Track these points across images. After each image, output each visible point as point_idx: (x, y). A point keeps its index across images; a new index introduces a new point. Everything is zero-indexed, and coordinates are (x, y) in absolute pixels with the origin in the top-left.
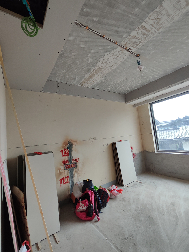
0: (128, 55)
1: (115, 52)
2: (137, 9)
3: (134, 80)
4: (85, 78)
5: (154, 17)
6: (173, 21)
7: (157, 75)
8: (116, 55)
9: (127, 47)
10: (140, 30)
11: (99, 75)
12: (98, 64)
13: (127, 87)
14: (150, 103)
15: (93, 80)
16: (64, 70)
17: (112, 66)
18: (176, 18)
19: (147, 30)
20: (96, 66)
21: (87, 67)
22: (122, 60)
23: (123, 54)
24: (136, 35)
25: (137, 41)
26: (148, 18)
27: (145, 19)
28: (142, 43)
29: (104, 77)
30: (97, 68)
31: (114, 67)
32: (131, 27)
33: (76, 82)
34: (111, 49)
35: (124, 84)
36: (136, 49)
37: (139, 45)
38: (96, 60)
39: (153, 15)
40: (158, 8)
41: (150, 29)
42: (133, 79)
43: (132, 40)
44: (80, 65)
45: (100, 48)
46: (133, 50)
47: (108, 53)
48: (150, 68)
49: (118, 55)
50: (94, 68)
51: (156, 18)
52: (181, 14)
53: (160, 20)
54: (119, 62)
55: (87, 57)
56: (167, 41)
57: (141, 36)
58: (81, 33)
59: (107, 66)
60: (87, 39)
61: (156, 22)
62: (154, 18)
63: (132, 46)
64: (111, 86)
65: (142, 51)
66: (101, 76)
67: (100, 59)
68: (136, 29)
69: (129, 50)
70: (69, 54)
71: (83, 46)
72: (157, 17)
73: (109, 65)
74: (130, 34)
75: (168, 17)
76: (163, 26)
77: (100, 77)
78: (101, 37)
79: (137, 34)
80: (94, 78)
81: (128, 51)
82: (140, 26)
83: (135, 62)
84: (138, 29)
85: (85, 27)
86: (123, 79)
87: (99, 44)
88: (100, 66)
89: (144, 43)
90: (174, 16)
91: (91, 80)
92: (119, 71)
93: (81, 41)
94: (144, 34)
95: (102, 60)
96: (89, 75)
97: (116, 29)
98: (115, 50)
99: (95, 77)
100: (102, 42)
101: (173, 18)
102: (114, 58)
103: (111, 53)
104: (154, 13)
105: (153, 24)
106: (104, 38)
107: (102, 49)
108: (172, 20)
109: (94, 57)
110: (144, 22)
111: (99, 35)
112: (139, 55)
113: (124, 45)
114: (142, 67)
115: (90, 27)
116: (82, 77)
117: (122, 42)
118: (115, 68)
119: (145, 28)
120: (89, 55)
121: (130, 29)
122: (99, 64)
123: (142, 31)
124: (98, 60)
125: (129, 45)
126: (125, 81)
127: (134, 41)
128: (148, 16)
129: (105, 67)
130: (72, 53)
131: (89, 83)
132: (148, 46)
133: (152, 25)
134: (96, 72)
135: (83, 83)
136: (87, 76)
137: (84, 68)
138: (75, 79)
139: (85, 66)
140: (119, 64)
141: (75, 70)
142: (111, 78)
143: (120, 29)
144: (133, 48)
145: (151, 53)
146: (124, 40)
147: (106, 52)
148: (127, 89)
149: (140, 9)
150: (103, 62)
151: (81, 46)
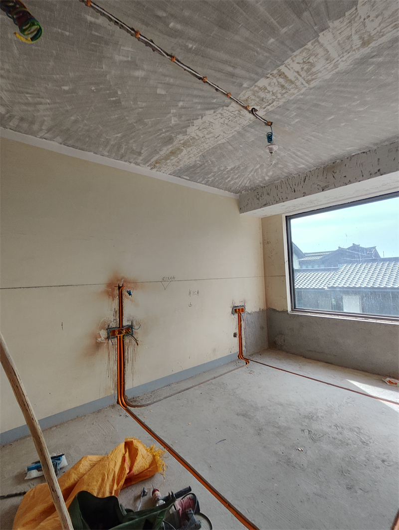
0: (250, 120)
1: (225, 111)
2: (272, 40)
3: (259, 168)
4: (162, 153)
5: (303, 59)
6: (337, 70)
7: (304, 164)
8: (227, 118)
9: (250, 105)
10: (275, 77)
11: (191, 152)
12: (189, 130)
13: (245, 181)
14: (286, 216)
15: (177, 159)
16: (117, 134)
17: (218, 138)
18: (342, 66)
19: (289, 80)
20: (185, 133)
21: (168, 134)
22: (238, 128)
23: (241, 116)
24: (267, 85)
25: (269, 96)
26: (292, 59)
27: (286, 60)
28: (278, 102)
29: (200, 156)
30: (188, 138)
31: (222, 140)
32: (260, 71)
33: (142, 160)
34: (218, 106)
35: (239, 174)
36: (266, 111)
37: (272, 105)
38: (187, 122)
39: (301, 54)
40: (310, 44)
41: (293, 79)
42: (258, 166)
43: (259, 94)
44: (152, 127)
45: (197, 101)
46: (261, 113)
47: (213, 111)
48: (291, 149)
49: (232, 118)
50: (180, 137)
51: (305, 60)
52: (351, 61)
53: (312, 64)
54: (233, 131)
55: (169, 113)
56: (323, 104)
57: (276, 89)
58: (161, 66)
59: (207, 136)
60: (172, 80)
61: (305, 68)
62: (302, 61)
63: (259, 105)
64: (214, 176)
65: (277, 117)
66: (194, 153)
67: (195, 121)
68: (268, 76)
69: (253, 111)
70: (131, 102)
71: (163, 92)
72: (308, 59)
73: (211, 135)
74: (256, 82)
75: (328, 62)
76: (318, 77)
77: (191, 155)
78: (201, 80)
79: (270, 84)
80: (180, 156)
81: (250, 112)
82: (275, 72)
83: (262, 135)
84: (271, 77)
85: (168, 57)
86: (237, 165)
87: (195, 92)
88: (193, 135)
89: (281, 103)
90: (338, 61)
91: (174, 159)
92: (230, 147)
93: (158, 83)
94: (283, 86)
95: (198, 122)
96: (171, 149)
97: (230, 69)
98: (225, 108)
99: (183, 154)
100: (202, 90)
101: (336, 66)
102: (223, 122)
103: (217, 112)
104: (302, 51)
105: (300, 71)
106: (206, 84)
107: (199, 103)
108: (333, 68)
109: (183, 116)
110: (284, 65)
111: (197, 76)
112: (272, 123)
113: (244, 101)
114: (275, 148)
115: (179, 59)
116: (156, 152)
117: (241, 95)
118: (224, 141)
119: (286, 76)
120: (172, 111)
121: (257, 74)
122: (192, 131)
123: (278, 80)
124: (190, 122)
125: (253, 103)
126: (242, 168)
127: (262, 96)
128: (291, 56)
129: (204, 138)
130: (139, 103)
131: (168, 164)
132: (288, 110)
133: (298, 72)
134: (185, 144)
135: (156, 163)
136: (165, 151)
137: (161, 134)
138: (140, 154)
139: (164, 130)
140: (231, 135)
141: (142, 137)
142: (214, 160)
143: (238, 71)
144: (261, 110)
145: (294, 122)
146: (244, 92)
147: (208, 109)
148: (243, 184)
149: (277, 40)
150: (201, 128)
151: (159, 91)
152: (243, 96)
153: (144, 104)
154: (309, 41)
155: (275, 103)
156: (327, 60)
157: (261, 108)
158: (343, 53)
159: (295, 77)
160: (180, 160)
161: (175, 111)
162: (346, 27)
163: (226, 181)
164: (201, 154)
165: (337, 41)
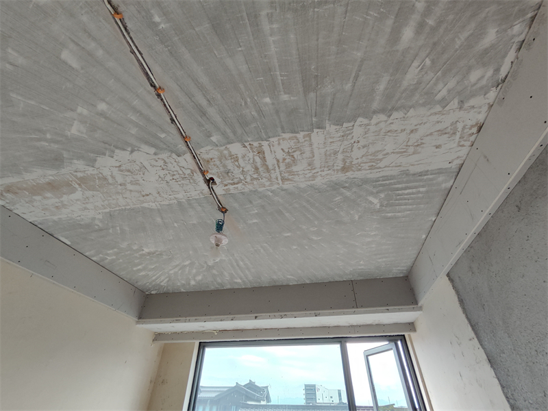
0: (201, 193)
1: (173, 161)
2: (268, 100)
4: (28, 176)
5: (289, 148)
6: (312, 182)
8: (171, 173)
9: (209, 171)
11: (91, 200)
12: (101, 161)
13: (162, 278)
14: (200, 343)
15: (57, 200)
17: (146, 197)
18: (319, 181)
19: (265, 165)
22: (181, 196)
23: (191, 181)
25: (237, 173)
26: (278, 140)
27: (273, 137)
28: (243, 187)
29: (106, 213)
30: (93, 173)
31: (151, 204)
32: (239, 130)
34: (165, 146)
35: (158, 265)
36: (225, 190)
37: (236, 186)
38: (103, 145)
39: (289, 141)
40: (302, 134)
41: (270, 167)
42: (187, 263)
43: (227, 162)
45: (133, 118)
46: (219, 189)
47: (153, 150)
49: (178, 176)
51: (290, 151)
53: (294, 161)
54: (172, 197)
55: (72, 110)
56: (287, 215)
57: (248, 168)
58: (88, 12)
59: (129, 187)
61: (287, 161)
62: (287, 150)
63: (222, 177)
65: (236, 205)
66: (96, 204)
67: (117, 151)
68: (246, 144)
69: (210, 182)
71: (74, 64)
72: (294, 151)
73: (137, 188)
75: (309, 168)
76: (295, 180)
77: (90, 206)
78: (153, 89)
80: (65, 198)
81: (205, 182)
82: (256, 144)
83: (209, 222)
86: (159, 250)
88: (106, 172)
89: (246, 190)
90: (317, 173)
91: (51, 200)
92: (159, 220)
93: (70, 38)
94: (257, 169)
95: (123, 155)
96: (52, 178)
97: (204, 102)
98: (174, 156)
101: (314, 177)
102: (162, 176)
103: (160, 156)
104: (291, 138)
105: (281, 161)
106: (159, 100)
107: (136, 125)
108: (311, 179)
110: (268, 142)
111: (148, 77)
112: (226, 210)
113: (204, 160)
117: (203, 150)
118: (153, 206)
119: (264, 158)
120: (80, 110)
121: (234, 133)
122: (107, 165)
125: (215, 170)
126: (164, 257)
127: (229, 168)
129: (123, 187)
132: (251, 202)
133: (278, 161)
134: (83, 181)
136: (37, 175)
140: (167, 202)
142: (127, 229)
144: (221, 185)
145: (250, 222)
146: (209, 148)
147: (147, 143)
148: (158, 281)
149: (273, 104)
150: (123, 168)
151: (65, 55)
152: (205, 153)
153: (21, 61)
154: (303, 131)
155: (239, 185)
156: (309, 165)
157: (222, 182)
158: (325, 167)
159: (273, 165)
160: (64, 206)
161: (85, 112)
162: (339, 139)
163: (135, 269)
164: (107, 210)
165: (325, 150)
